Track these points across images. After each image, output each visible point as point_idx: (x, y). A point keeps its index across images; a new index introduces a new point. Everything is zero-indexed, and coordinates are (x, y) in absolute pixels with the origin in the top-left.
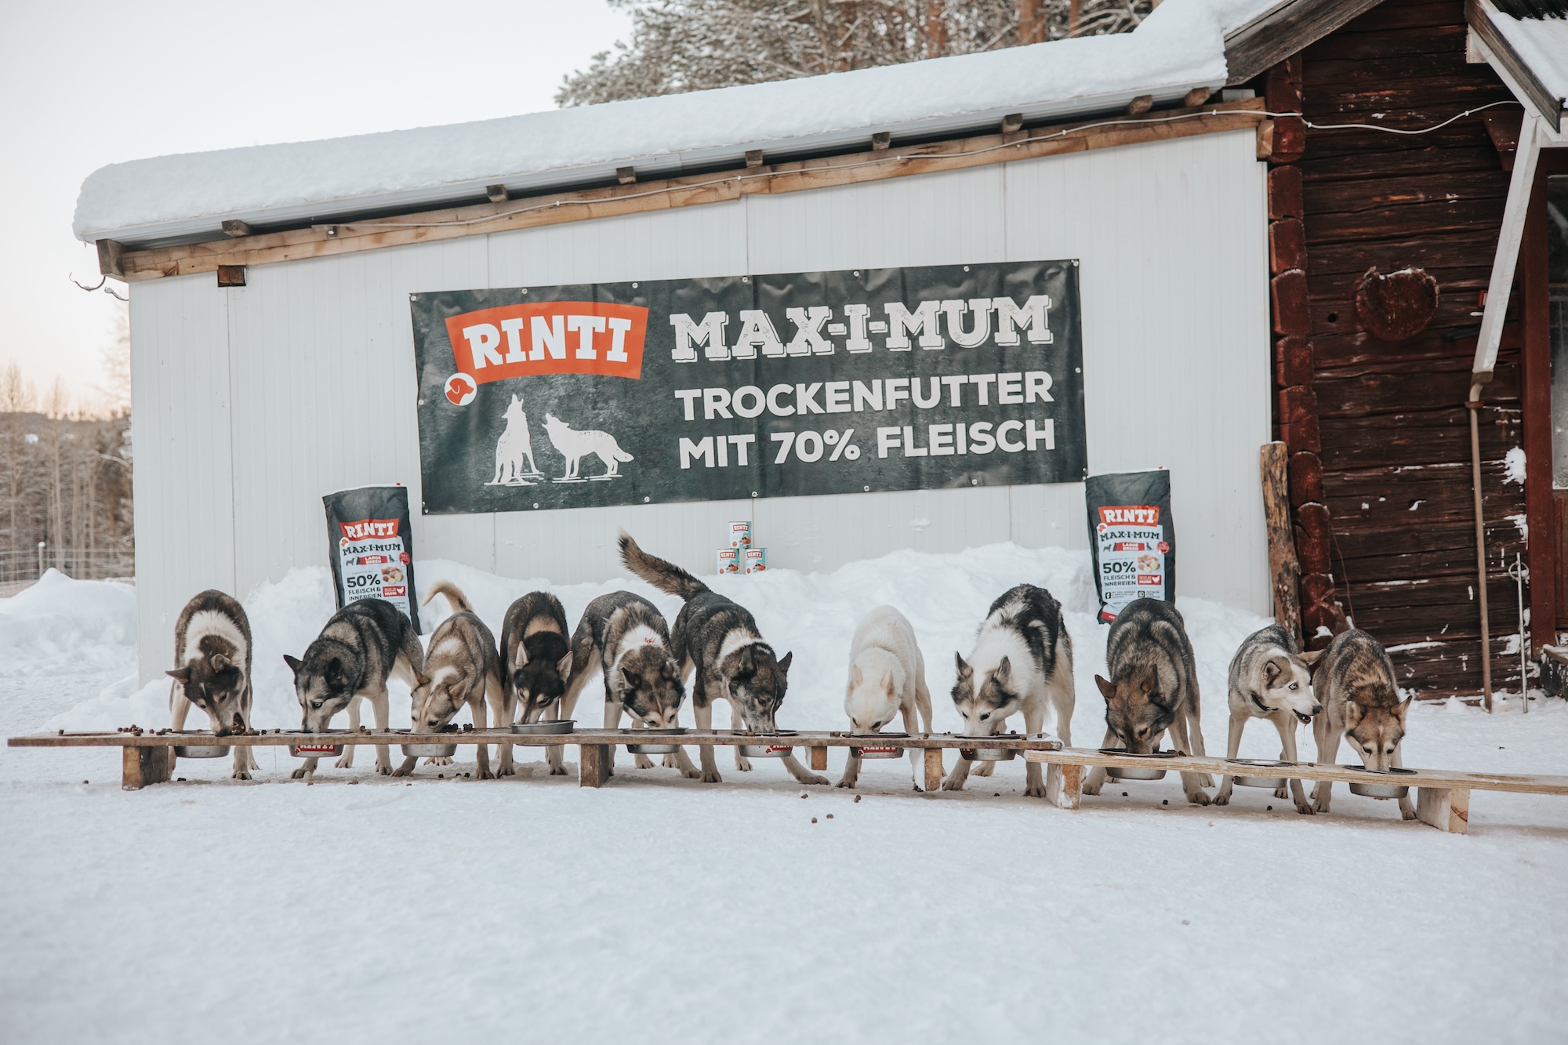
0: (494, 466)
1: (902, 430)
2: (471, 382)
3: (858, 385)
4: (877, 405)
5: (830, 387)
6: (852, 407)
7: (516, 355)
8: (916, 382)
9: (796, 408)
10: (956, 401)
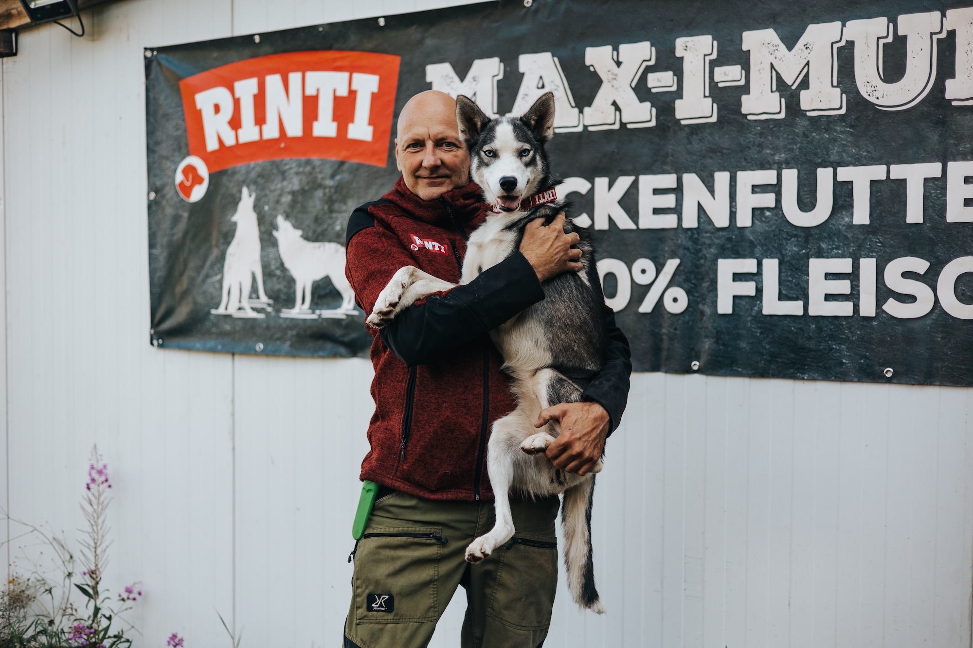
0: (221, 288)
1: (760, 265)
2: (203, 170)
3: (691, 180)
4: (721, 220)
5: (648, 182)
6: (680, 219)
7: (249, 133)
8: (790, 177)
9: (592, 218)
10: (861, 215)
